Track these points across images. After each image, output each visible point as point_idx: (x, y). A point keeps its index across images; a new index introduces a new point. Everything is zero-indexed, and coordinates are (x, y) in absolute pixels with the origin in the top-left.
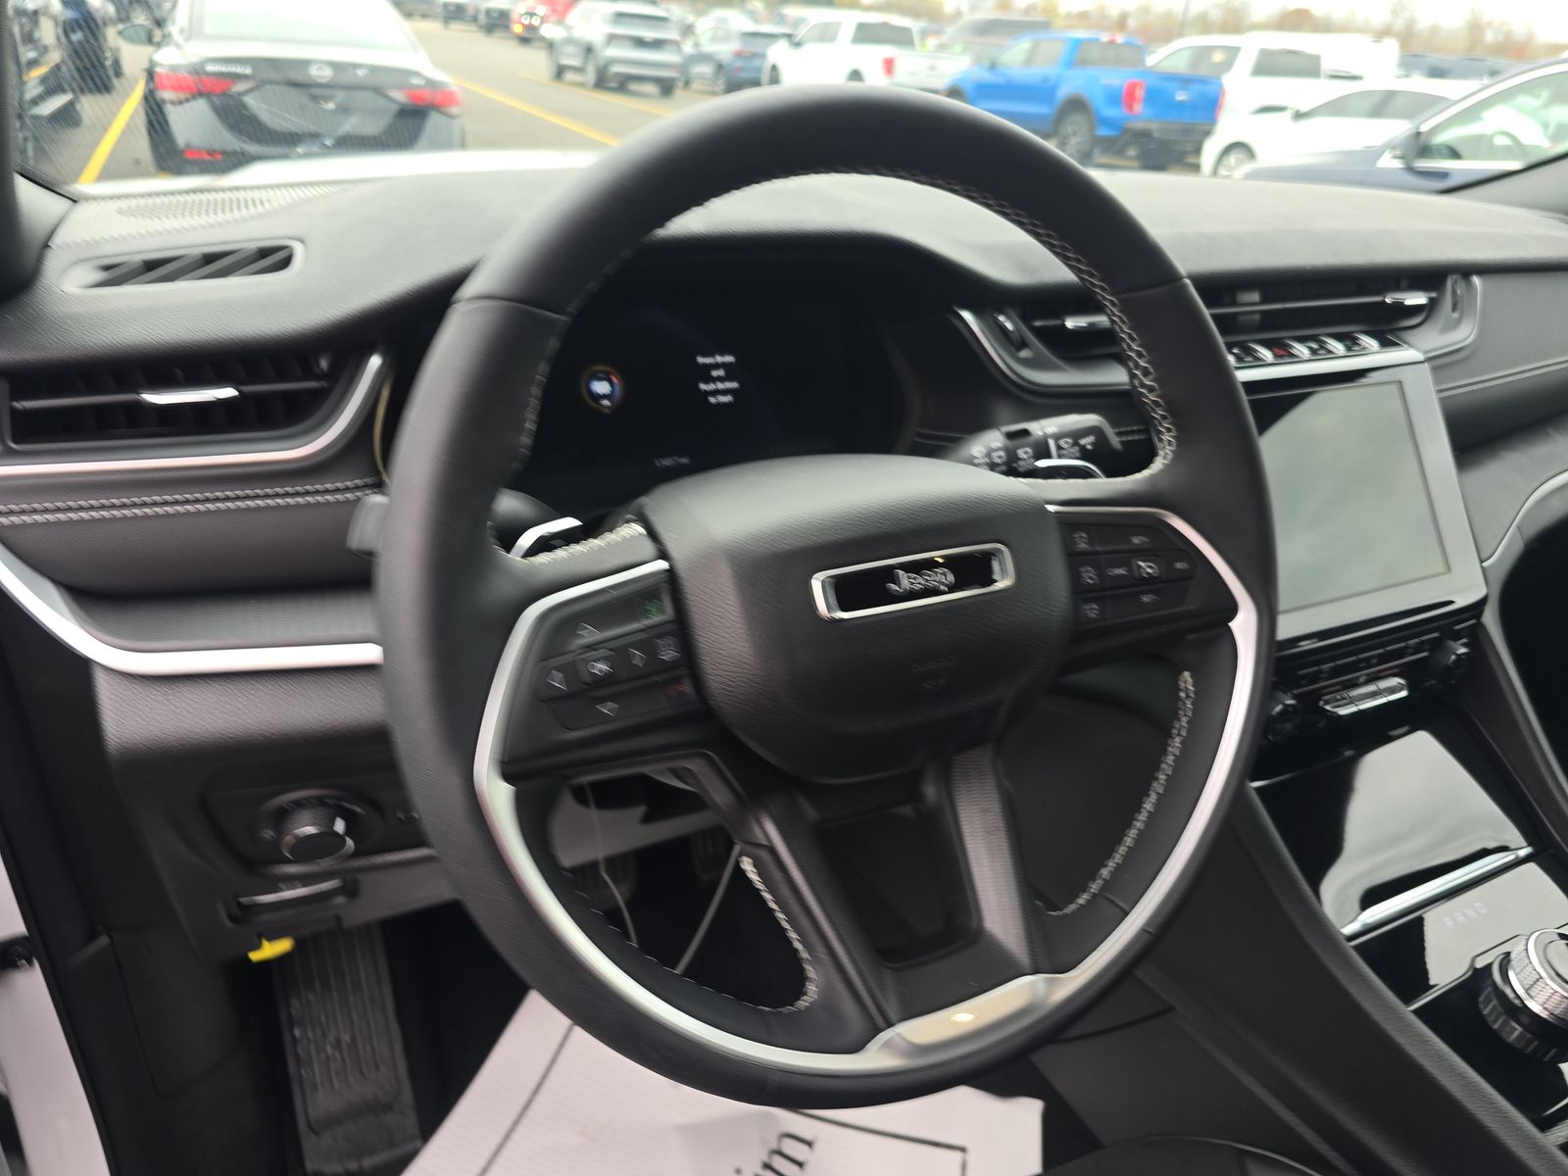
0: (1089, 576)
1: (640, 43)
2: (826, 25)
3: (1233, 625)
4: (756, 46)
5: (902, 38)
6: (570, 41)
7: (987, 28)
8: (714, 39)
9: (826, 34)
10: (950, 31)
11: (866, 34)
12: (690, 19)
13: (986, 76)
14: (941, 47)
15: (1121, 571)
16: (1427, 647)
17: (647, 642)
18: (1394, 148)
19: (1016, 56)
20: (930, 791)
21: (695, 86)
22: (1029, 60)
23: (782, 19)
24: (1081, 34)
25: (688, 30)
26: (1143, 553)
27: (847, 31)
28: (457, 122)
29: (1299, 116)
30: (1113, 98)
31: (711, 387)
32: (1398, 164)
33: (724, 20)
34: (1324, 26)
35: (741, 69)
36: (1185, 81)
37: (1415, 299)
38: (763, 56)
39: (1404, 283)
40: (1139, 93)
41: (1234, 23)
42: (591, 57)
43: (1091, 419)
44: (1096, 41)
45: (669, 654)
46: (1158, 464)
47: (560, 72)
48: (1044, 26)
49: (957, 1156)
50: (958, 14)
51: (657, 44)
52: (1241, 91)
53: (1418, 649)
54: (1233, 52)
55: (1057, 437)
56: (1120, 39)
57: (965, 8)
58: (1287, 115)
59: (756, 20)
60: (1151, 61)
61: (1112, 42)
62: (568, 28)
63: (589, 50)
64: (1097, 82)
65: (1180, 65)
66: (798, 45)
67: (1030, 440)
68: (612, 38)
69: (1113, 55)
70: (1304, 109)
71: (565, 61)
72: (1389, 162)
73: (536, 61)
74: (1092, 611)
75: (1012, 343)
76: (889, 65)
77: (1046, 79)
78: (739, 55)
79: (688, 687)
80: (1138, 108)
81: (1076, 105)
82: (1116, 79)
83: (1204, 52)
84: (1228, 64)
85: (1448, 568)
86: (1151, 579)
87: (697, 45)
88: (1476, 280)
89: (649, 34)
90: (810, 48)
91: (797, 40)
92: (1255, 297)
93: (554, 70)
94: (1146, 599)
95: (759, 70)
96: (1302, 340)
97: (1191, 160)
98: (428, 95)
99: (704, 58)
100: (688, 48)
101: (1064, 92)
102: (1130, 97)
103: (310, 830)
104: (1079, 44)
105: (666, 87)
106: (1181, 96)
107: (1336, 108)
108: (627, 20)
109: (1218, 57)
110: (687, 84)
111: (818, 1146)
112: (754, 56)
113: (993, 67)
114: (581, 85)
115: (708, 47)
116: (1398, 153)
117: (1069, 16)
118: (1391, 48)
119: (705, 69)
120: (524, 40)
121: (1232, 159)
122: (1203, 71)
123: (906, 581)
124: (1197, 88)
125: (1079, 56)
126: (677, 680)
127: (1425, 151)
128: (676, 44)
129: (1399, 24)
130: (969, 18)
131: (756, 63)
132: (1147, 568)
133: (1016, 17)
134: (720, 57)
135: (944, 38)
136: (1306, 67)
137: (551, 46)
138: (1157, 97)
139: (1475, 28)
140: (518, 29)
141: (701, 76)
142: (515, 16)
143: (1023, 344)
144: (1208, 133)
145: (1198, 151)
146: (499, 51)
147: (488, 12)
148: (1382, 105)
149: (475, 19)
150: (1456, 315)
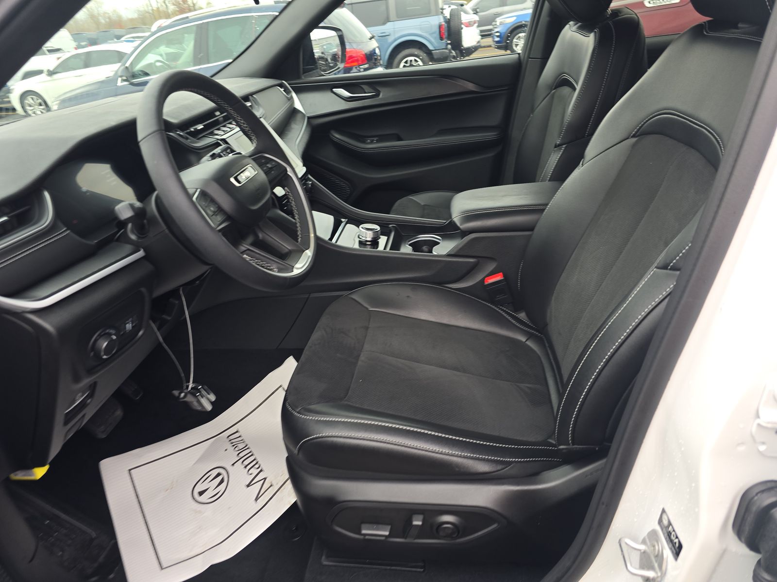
3: (288, 173)
26: (266, 163)
29: (51, 73)
32: (126, 83)
46: (255, 145)
49: (280, 389)
70: (51, 70)
72: (122, 83)
86: (271, 168)
94: (273, 172)
103: (106, 344)
111: (240, 430)
127: (134, 76)
132: (269, 166)
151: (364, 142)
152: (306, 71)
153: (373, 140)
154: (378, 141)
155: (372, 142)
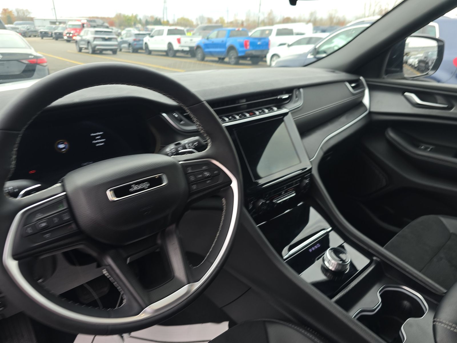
0: (192, 178)
1: (105, 39)
2: (159, 31)
3: (231, 185)
4: (140, 38)
5: (182, 33)
6: (82, 40)
7: (205, 29)
8: (126, 37)
9: (160, 33)
10: (195, 29)
11: (171, 32)
12: (119, 31)
13: (207, 42)
14: (194, 34)
15: (200, 176)
16: (298, 182)
17: (59, 215)
18: (310, 52)
19: (213, 35)
20: (159, 242)
21: (123, 50)
22: (217, 36)
23: (147, 30)
24: (230, 28)
25: (119, 34)
26: (205, 170)
27: (166, 32)
28: (47, 67)
29: (289, 46)
30: (241, 45)
31: (96, 142)
32: (312, 57)
33: (130, 31)
34: (294, 21)
35: (136, 44)
36: (259, 39)
37: (286, 96)
38: (143, 40)
39: (284, 92)
40: (248, 43)
41: (271, 22)
42: (89, 44)
43: (197, 138)
44: (234, 30)
45: (66, 217)
46: (209, 147)
47: (80, 50)
48: (221, 27)
50: (198, 25)
51: (109, 39)
52: (274, 40)
53: (296, 183)
54: (271, 31)
55: (188, 144)
56: (241, 29)
57: (199, 23)
58: (286, 46)
59: (139, 30)
60: (250, 34)
61: (238, 30)
62: (81, 36)
63: (89, 42)
64: (236, 41)
65: (258, 35)
66: (152, 37)
67: (181, 145)
68: (95, 39)
69: (239, 34)
70: (290, 44)
71: (81, 46)
72: (310, 57)
73: (72, 47)
74: (194, 187)
75: (179, 120)
76: (179, 41)
77: (223, 41)
78: (135, 40)
79: (74, 226)
80: (248, 47)
81: (232, 48)
82: (242, 40)
83: (263, 31)
84: (270, 34)
85: (301, 162)
86: (208, 177)
87: (122, 38)
88: (301, 90)
89: (107, 37)
90: (156, 37)
91: (151, 35)
92: (244, 101)
93: (78, 49)
94: (208, 182)
95: (142, 44)
96: (257, 110)
97: (264, 59)
98: (35, 60)
99: (124, 42)
100: (119, 39)
101: (228, 44)
102: (246, 45)
104: (230, 31)
105: (114, 52)
106: (259, 43)
107: (298, 43)
108: (99, 33)
109: (267, 32)
110: (121, 50)
112: (140, 40)
113: (208, 39)
114: (88, 53)
115: (125, 39)
116: (312, 53)
117: (228, 23)
118: (311, 26)
119: (126, 45)
120: (68, 41)
121: (274, 58)
122: (264, 36)
123: (135, 188)
124: (263, 40)
125: (231, 34)
126: (70, 224)
127: (318, 53)
128: (116, 39)
129: (312, 19)
130: (200, 26)
131: (141, 42)
132: (207, 174)
133: (213, 25)
134: (129, 41)
135: (194, 31)
136: (290, 32)
137: (76, 42)
138: (253, 44)
139: (331, 18)
140: (65, 38)
141: (124, 47)
142: (64, 34)
143: (181, 120)
144: (267, 52)
145: (265, 57)
146: (60, 45)
147: (55, 33)
148: (309, 41)
149: (51, 36)
150: (297, 99)
151: (417, 146)
152: (388, 72)
153: (428, 148)
154: (432, 151)
155: (425, 149)
